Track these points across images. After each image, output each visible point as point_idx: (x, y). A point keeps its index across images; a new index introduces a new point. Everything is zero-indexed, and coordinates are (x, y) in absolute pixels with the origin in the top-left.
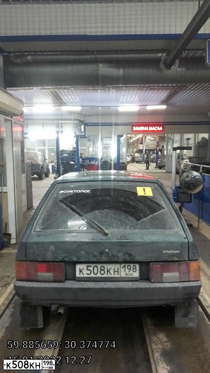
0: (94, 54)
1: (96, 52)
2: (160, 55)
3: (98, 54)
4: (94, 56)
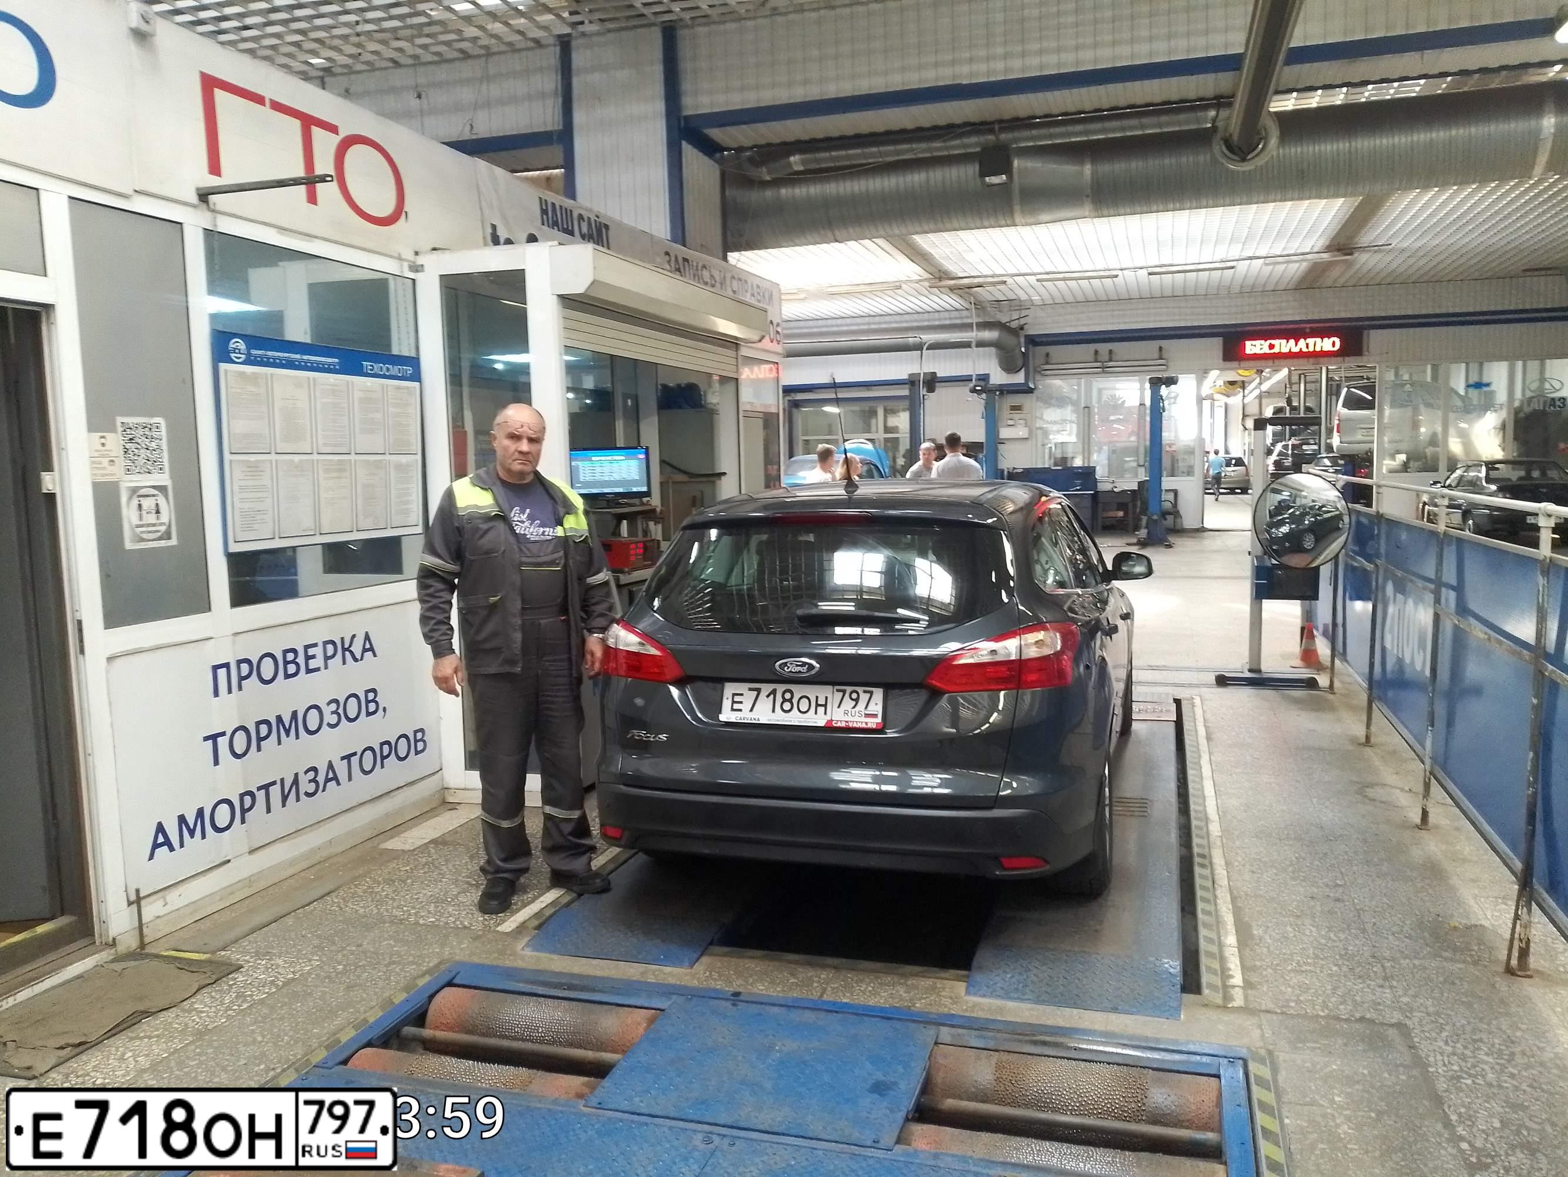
0: (991, 131)
1: (997, 127)
2: (1212, 113)
3: (1002, 130)
4: (991, 137)
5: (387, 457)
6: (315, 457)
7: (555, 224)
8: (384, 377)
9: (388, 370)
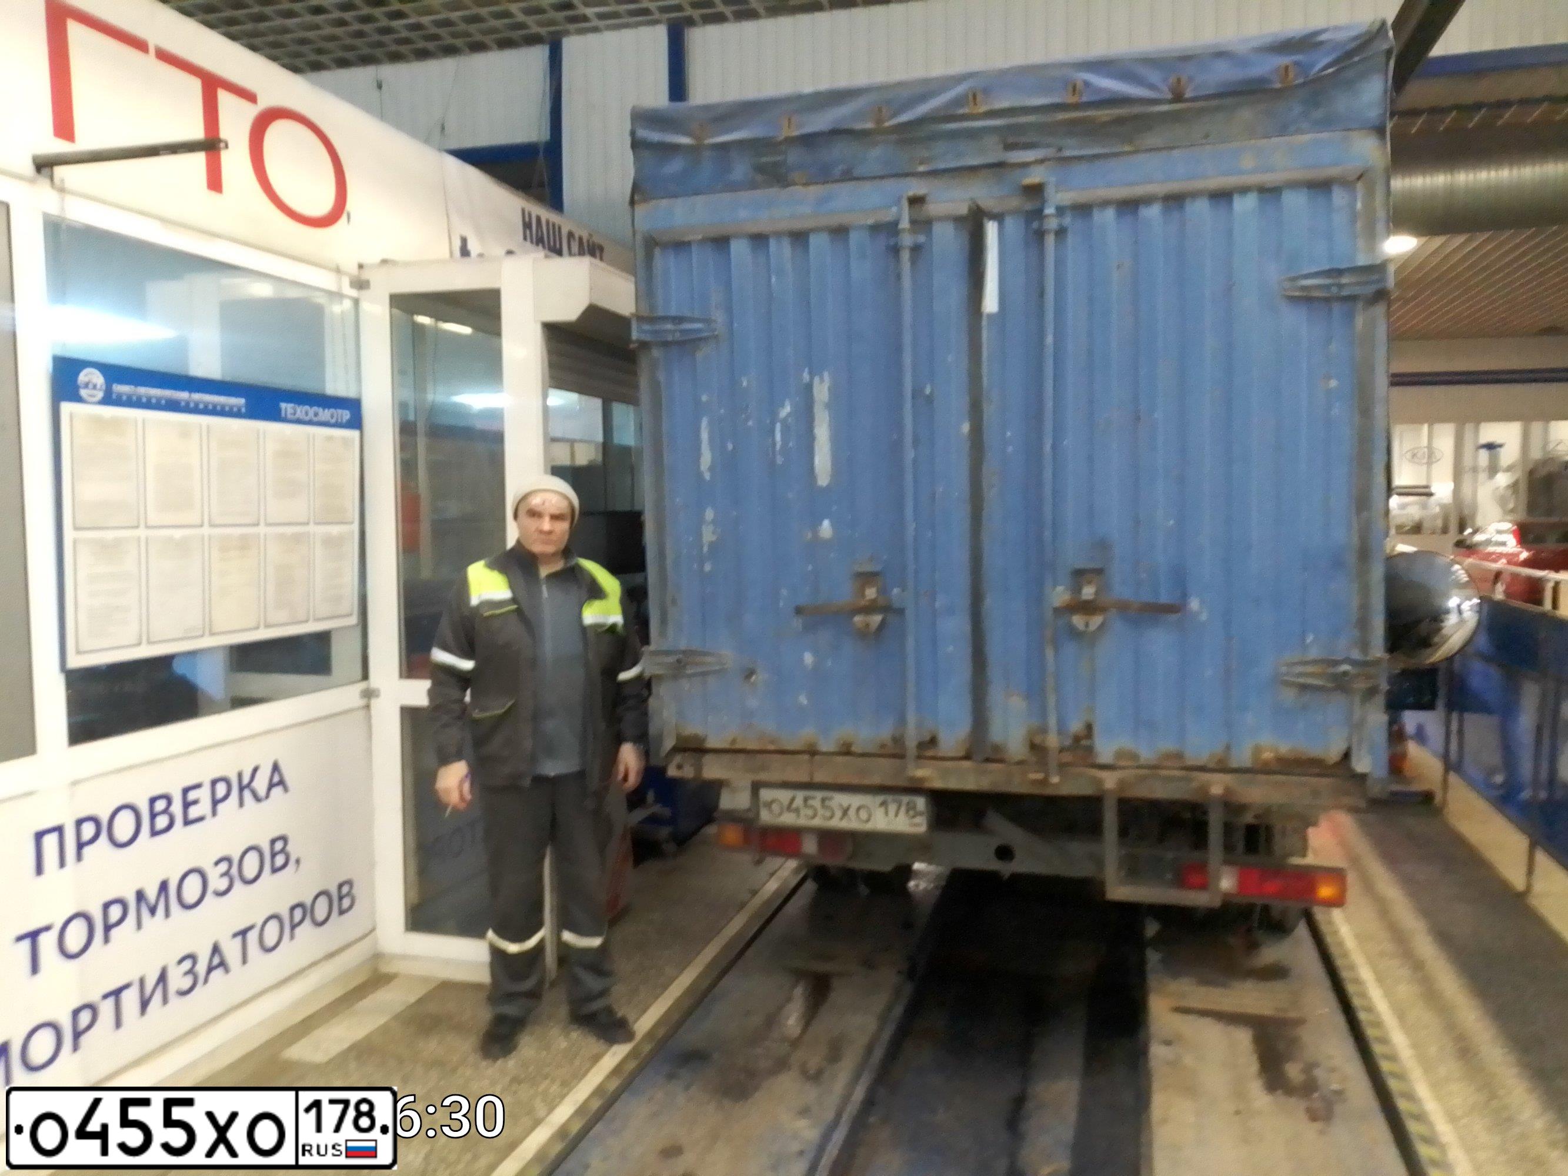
5: (312, 528)
6: (206, 530)
7: (539, 241)
8: (310, 423)
9: (316, 415)
